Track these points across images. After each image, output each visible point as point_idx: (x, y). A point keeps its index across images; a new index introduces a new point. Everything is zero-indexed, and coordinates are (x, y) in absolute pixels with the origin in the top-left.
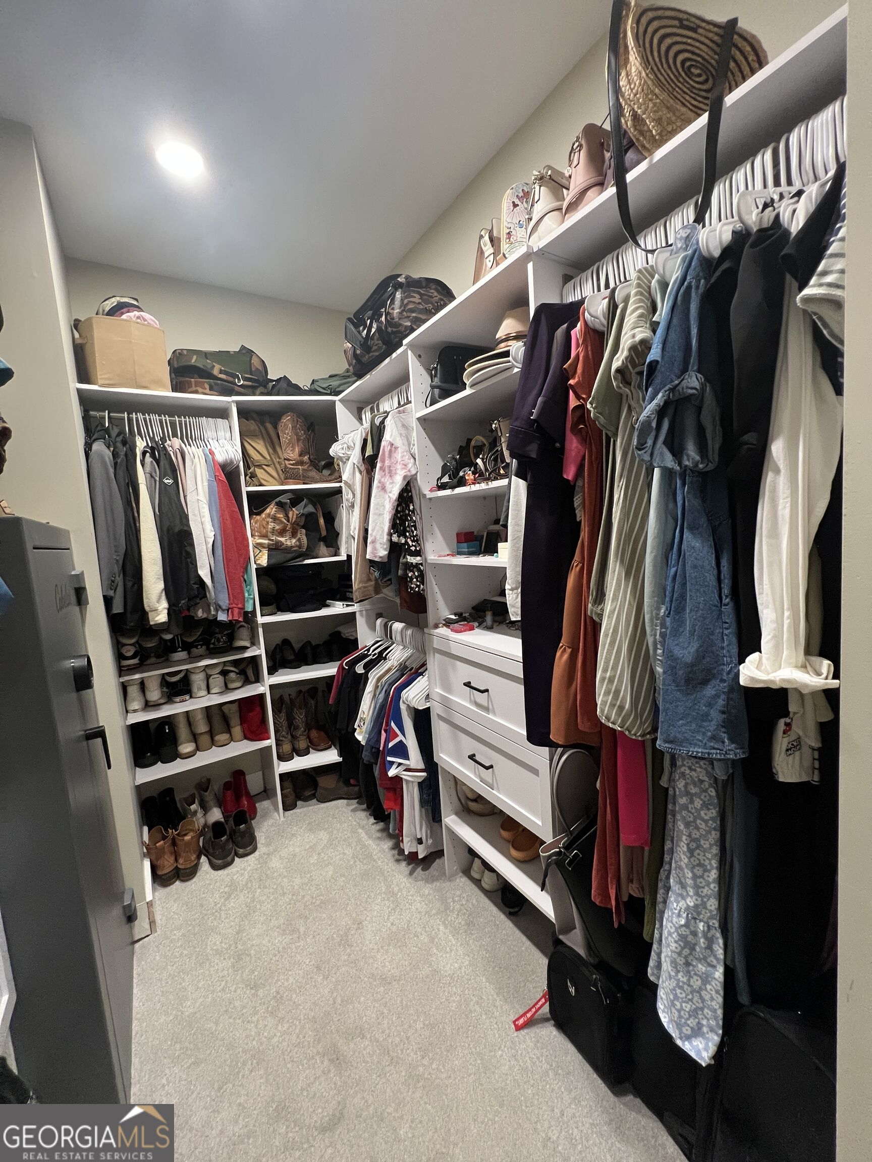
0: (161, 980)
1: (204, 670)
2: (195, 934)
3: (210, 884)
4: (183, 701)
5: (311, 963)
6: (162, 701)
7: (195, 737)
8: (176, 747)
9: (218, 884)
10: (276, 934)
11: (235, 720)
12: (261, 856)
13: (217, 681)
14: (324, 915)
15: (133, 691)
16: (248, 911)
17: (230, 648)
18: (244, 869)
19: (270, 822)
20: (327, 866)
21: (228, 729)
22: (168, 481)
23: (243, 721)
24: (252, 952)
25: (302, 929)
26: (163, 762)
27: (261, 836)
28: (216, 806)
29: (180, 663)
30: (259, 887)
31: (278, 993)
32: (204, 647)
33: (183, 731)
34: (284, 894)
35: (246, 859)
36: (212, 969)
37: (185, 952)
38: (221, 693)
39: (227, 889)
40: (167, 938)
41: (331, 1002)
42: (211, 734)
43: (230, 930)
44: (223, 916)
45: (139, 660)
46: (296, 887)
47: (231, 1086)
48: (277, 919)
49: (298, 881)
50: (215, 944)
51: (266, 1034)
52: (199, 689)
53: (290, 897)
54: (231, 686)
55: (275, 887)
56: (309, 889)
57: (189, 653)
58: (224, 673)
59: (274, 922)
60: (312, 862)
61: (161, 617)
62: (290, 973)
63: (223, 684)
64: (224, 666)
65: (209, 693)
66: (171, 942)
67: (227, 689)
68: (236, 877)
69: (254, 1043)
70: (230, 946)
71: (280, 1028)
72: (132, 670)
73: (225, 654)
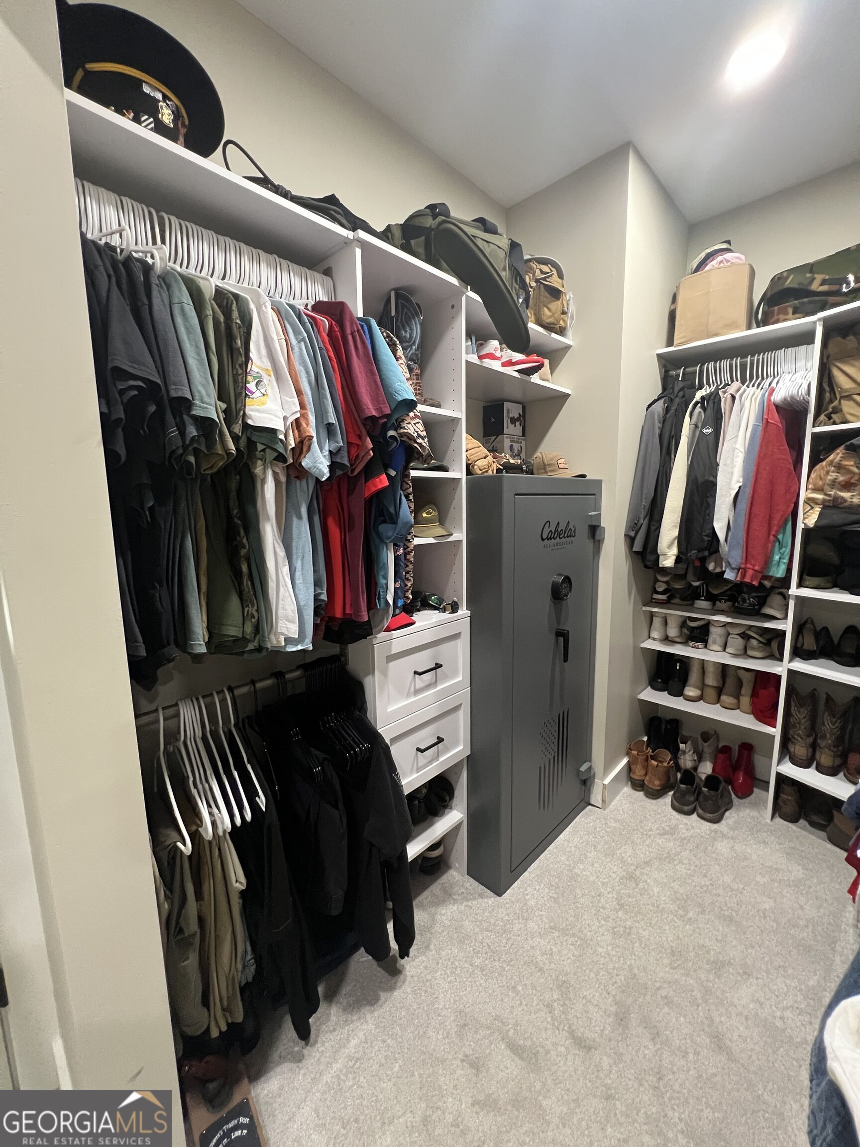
0: (582, 838)
1: (724, 626)
2: (621, 834)
3: (659, 814)
4: (695, 647)
5: (671, 944)
6: (678, 640)
7: (703, 686)
8: (684, 687)
9: (665, 819)
10: (668, 894)
11: (747, 690)
12: (716, 831)
13: (736, 643)
14: (721, 928)
15: (657, 622)
16: (666, 857)
17: (756, 612)
18: (693, 828)
19: (754, 813)
20: (769, 897)
21: (737, 696)
22: (707, 430)
23: (754, 695)
24: (641, 885)
25: (691, 915)
26: (669, 694)
27: (731, 817)
28: (711, 762)
29: (701, 611)
30: (691, 851)
31: (630, 928)
32: (729, 604)
33: (694, 676)
34: (705, 876)
35: (703, 822)
36: (609, 864)
37: (606, 838)
38: (735, 656)
39: (667, 828)
40: (605, 819)
41: (658, 985)
42: (720, 691)
43: (642, 855)
44: (647, 842)
45: (668, 597)
46: (721, 882)
47: (557, 935)
48: (680, 886)
49: (727, 879)
50: (626, 853)
51: (599, 939)
52: (714, 642)
53: (708, 883)
54: (750, 652)
55: (703, 863)
56: (731, 897)
57: (714, 604)
58: (745, 636)
59: (676, 886)
60: (758, 879)
61: (668, 561)
62: (650, 929)
63: (741, 647)
64: (748, 629)
65: (724, 650)
66: (606, 824)
67: (744, 653)
68: (681, 826)
69: (589, 934)
70: (632, 864)
71: (609, 948)
72: (660, 604)
73: (749, 617)
